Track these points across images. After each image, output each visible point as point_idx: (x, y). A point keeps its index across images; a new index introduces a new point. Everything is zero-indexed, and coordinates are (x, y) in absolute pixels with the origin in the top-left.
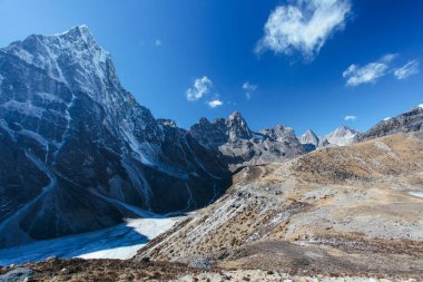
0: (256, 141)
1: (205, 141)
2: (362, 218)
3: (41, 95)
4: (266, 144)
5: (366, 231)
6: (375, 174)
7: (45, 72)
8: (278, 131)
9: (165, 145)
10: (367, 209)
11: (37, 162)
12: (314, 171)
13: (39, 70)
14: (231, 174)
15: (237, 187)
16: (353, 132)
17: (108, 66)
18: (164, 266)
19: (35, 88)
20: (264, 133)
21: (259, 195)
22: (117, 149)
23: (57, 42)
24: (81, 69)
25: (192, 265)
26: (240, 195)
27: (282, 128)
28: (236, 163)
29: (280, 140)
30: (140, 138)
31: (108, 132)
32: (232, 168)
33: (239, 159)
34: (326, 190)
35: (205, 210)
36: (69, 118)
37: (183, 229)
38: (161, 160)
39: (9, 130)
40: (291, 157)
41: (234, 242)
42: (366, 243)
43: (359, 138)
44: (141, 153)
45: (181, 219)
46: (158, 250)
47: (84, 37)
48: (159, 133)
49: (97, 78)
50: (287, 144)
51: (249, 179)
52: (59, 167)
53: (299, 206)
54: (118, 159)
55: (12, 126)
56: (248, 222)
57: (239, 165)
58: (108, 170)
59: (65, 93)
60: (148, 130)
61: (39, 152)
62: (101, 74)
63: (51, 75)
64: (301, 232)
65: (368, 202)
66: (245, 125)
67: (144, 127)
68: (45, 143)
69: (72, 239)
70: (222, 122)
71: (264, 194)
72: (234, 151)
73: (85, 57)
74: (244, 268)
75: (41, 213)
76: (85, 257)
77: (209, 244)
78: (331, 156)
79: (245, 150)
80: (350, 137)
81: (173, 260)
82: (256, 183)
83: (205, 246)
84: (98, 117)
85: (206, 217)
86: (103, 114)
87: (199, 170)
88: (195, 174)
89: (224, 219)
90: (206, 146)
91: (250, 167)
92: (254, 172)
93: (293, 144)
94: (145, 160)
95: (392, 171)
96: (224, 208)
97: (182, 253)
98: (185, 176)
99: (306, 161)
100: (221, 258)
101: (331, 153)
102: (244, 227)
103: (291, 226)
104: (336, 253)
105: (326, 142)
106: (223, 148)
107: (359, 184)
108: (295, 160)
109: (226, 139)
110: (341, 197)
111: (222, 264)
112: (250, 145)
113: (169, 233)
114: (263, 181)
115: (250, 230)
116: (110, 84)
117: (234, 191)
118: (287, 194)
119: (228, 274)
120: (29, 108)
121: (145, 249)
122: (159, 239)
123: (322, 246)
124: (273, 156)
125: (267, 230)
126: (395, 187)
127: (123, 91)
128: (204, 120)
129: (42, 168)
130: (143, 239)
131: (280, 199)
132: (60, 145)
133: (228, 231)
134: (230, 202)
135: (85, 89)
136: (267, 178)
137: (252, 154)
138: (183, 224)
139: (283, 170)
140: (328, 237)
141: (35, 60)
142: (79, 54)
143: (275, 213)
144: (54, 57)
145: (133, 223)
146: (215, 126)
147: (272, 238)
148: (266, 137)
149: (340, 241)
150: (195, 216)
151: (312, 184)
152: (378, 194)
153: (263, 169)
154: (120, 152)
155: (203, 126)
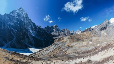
0: (60, 32)
1: (48, 31)
2: (82, 48)
3: (14, 21)
4: (63, 33)
5: (82, 50)
6: (84, 39)
7: (14, 17)
8: (65, 30)
9: (38, 32)
10: (83, 46)
11: (13, 34)
12: (73, 39)
13: (14, 16)
14: (54, 40)
15: (55, 43)
16: (81, 31)
17: (26, 14)
18: (36, 58)
19: (13, 20)
20: (62, 30)
21: (60, 44)
22: (27, 32)
23: (17, 11)
24: (21, 15)
25: (43, 59)
26: (56, 44)
27: (66, 29)
28: (55, 37)
29: (66, 32)
30: (32, 30)
31: (25, 28)
32: (54, 38)
33: (56, 36)
34: (75, 43)
35: (47, 48)
36: (18, 25)
37: (41, 51)
38: (37, 35)
39: (9, 28)
40: (68, 36)
41: (54, 55)
42: (82, 52)
43: (82, 32)
44: (33, 33)
45: (41, 49)
46: (35, 55)
47: (22, 9)
48: (37, 29)
49: (24, 17)
50: (67, 33)
51: (58, 41)
52: (16, 35)
53: (70, 47)
54: (27, 34)
55: (9, 27)
56: (58, 51)
57: (56, 38)
58: (25, 37)
59: (18, 20)
60: (34, 28)
61: (13, 32)
62: (25, 16)
63: (16, 17)
64: (70, 52)
65: (83, 45)
66: (58, 28)
67: (33, 27)
68: (14, 30)
69: (17, 49)
70: (52, 27)
71: (62, 44)
72: (55, 34)
73: (22, 13)
74: (56, 60)
75: (13, 43)
76: (20, 53)
77: (48, 55)
78: (77, 36)
79: (58, 34)
80: (80, 32)
81: (39, 57)
82: (60, 42)
83: (47, 55)
84: (24, 25)
85: (47, 49)
86: (25, 24)
87: (46, 38)
88: (45, 39)
89: (52, 50)
90: (48, 33)
91: (59, 38)
92: (60, 39)
93: (69, 33)
94: (33, 35)
95: (87, 39)
96: (52, 47)
97: (41, 56)
98: (43, 40)
99: (72, 37)
100: (51, 58)
101: (77, 35)
102: (57, 52)
103: (68, 51)
104: (77, 55)
105: (76, 33)
106: (52, 33)
107: (81, 42)
108: (69, 37)
109: (53, 31)
110: (78, 44)
111: (50, 59)
112: (59, 33)
113: (38, 52)
114: (62, 41)
115: (58, 52)
116: (26, 18)
117: (55, 44)
118: (67, 44)
119: (52, 61)
120: (12, 24)
121: (32, 54)
122: (36, 53)
123: (74, 54)
124: (64, 36)
125: (62, 52)
126: (87, 41)
127: (29, 19)
128: (48, 26)
129: (13, 35)
130: (32, 52)
131: (66, 45)
132: (16, 31)
133: (52, 52)
134: (53, 46)
135: (22, 19)
136: (63, 41)
137: (59, 35)
138: (41, 50)
139: (66, 39)
140: (76, 52)
141: (13, 15)
142: (20, 12)
143: (64, 49)
144: (16, 14)
145: (30, 49)
146: (50, 28)
147: (63, 54)
148: (63, 31)
149: (78, 53)
150: (45, 49)
151: (73, 42)
152: (85, 43)
153: (62, 39)
154: (28, 33)
155: (48, 28)
